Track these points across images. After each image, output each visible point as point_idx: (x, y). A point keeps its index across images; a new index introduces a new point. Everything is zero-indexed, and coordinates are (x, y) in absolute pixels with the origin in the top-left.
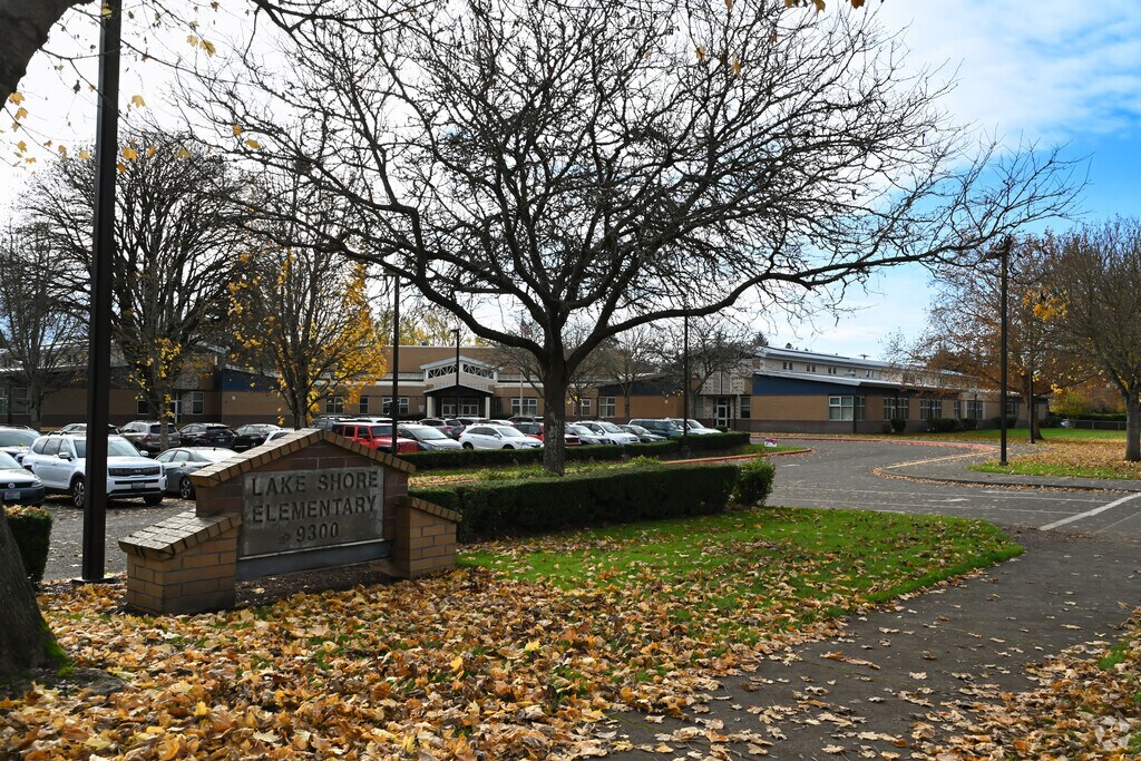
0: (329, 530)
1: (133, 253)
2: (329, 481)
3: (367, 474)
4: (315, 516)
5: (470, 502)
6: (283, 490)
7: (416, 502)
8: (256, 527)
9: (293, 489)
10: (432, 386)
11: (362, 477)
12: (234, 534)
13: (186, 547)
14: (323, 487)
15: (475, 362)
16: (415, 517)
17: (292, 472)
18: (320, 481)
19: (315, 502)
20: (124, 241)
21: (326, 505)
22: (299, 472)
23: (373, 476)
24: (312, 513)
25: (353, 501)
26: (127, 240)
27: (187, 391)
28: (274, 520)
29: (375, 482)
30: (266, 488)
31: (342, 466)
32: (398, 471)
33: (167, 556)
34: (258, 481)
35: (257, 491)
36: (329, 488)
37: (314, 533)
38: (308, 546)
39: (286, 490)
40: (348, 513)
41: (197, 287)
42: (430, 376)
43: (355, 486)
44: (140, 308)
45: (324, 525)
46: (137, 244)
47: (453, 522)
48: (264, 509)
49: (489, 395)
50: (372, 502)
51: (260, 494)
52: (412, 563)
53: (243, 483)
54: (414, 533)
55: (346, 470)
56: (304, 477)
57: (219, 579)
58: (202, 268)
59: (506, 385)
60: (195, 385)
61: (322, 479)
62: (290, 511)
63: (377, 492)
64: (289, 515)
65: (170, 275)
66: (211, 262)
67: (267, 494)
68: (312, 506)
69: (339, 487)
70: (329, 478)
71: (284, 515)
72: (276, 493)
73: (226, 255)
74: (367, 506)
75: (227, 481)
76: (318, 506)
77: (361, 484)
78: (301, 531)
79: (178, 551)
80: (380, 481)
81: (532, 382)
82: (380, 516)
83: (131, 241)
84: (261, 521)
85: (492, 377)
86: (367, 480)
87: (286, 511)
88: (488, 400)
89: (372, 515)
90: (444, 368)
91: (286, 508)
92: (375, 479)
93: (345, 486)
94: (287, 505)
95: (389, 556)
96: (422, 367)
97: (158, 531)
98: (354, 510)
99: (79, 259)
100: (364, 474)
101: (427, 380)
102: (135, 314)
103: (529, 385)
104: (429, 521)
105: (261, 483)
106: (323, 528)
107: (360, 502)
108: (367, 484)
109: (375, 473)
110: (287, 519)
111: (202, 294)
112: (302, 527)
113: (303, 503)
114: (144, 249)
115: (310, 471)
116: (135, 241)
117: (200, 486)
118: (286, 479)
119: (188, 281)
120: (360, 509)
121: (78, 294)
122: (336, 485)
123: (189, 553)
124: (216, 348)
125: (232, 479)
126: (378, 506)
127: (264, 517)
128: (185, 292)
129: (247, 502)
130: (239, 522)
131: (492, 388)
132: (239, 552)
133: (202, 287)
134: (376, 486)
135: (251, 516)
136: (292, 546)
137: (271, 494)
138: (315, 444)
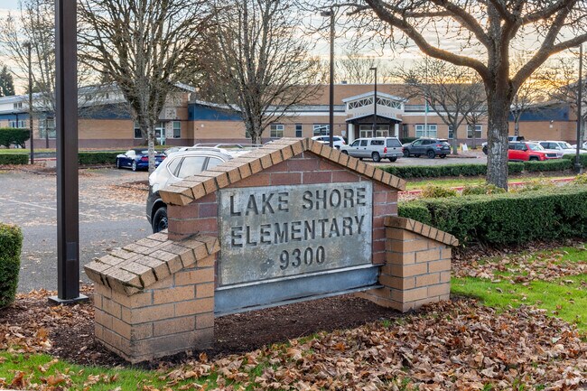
0: (315, 254)
1: (127, 15)
2: (314, 199)
3: (355, 191)
4: (299, 239)
5: (441, 218)
6: (264, 208)
7: (410, 224)
8: (236, 252)
9: (275, 208)
10: (352, 115)
11: (349, 194)
12: (212, 262)
13: (157, 279)
14: (308, 205)
15: (387, 96)
16: (408, 241)
17: (273, 188)
18: (304, 198)
19: (299, 223)
20: (120, 6)
21: (311, 226)
22: (282, 188)
23: (362, 193)
24: (296, 235)
25: (340, 221)
26: (123, 6)
27: (168, 121)
28: (255, 244)
29: (362, 201)
30: (245, 207)
31: (328, 181)
32: (388, 187)
33: (133, 290)
34: (236, 199)
35: (236, 211)
36: (315, 206)
37: (298, 258)
38: (292, 272)
39: (267, 209)
40: (334, 235)
41: (174, 40)
42: (350, 108)
43: (342, 204)
44: (133, 57)
45: (310, 249)
46: (129, 9)
47: (447, 246)
48: (244, 232)
49: (399, 122)
50: (360, 224)
51: (239, 214)
52: (405, 293)
53: (220, 199)
54: (408, 259)
55: (332, 186)
56: (287, 194)
57: (195, 315)
58: (178, 25)
59: (411, 114)
60: (174, 116)
61: (307, 196)
62: (273, 234)
63: (365, 211)
64: (271, 238)
65: (154, 31)
66: (183, 20)
67: (247, 213)
68: (296, 227)
69: (325, 207)
70: (314, 195)
71: (266, 238)
72: (257, 212)
73: (194, 14)
74: (355, 227)
75: (202, 199)
76: (302, 227)
77: (349, 202)
78: (284, 256)
79: (147, 283)
80: (368, 199)
81: (438, 112)
82: (368, 239)
83: (125, 6)
84: (241, 245)
85: (399, 108)
86: (355, 198)
87: (268, 233)
88: (397, 126)
89: (360, 239)
90: (361, 101)
91: (268, 230)
92: (363, 196)
93: (332, 205)
94: (269, 226)
95: (378, 283)
96: (344, 100)
97: (126, 255)
98: (341, 233)
99: (89, 22)
100: (351, 191)
101: (348, 111)
102: (129, 62)
103: (435, 114)
104: (423, 244)
105: (241, 201)
106: (309, 252)
107: (348, 223)
108: (355, 202)
109: (364, 189)
110: (269, 242)
111: (178, 46)
112: (285, 252)
113: (286, 224)
114: (135, 12)
115: (294, 187)
116: (128, 6)
117: (171, 204)
118: (267, 196)
119: (168, 35)
120: (347, 231)
121: (90, 48)
122: (321, 204)
123: (159, 285)
124: (189, 88)
125: (206, 197)
126: (367, 226)
127: (243, 241)
128: (165, 45)
129: (225, 223)
130: (217, 249)
131: (399, 116)
132: (217, 282)
133: (177, 39)
134: (364, 204)
135: (229, 240)
136: (274, 274)
137: (252, 213)
138: (300, 155)
